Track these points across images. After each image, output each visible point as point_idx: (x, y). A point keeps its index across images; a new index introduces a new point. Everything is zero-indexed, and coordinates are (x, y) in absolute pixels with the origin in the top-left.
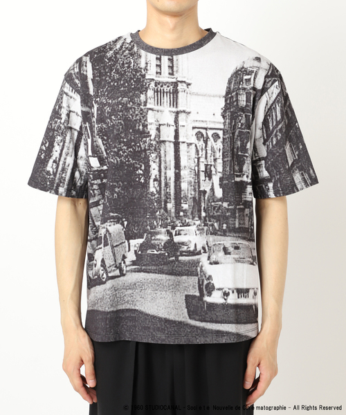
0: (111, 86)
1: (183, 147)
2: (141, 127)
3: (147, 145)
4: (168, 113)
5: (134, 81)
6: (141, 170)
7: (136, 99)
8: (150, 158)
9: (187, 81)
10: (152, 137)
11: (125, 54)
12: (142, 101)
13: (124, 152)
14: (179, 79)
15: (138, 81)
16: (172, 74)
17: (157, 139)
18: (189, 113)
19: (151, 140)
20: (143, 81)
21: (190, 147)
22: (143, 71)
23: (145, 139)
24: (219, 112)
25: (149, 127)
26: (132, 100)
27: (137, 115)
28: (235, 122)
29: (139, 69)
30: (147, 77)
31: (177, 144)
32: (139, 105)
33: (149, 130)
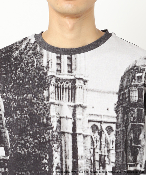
0: (17, 84)
1: (80, 139)
2: (45, 121)
3: (50, 136)
4: (67, 107)
5: (38, 79)
6: (46, 159)
7: (40, 95)
8: (53, 148)
9: (85, 78)
10: (54, 129)
11: (29, 54)
12: (45, 97)
13: (30, 144)
14: (77, 76)
15: (41, 79)
16: (70, 72)
17: (58, 130)
18: (86, 107)
19: (53, 131)
20: (46, 78)
21: (86, 138)
22: (45, 69)
23: (48, 131)
24: (112, 107)
25: (52, 120)
26: (36, 96)
27: (41, 109)
28: (127, 116)
29: (41, 68)
30: (49, 74)
31: (74, 136)
32: (43, 100)
33: (51, 122)
